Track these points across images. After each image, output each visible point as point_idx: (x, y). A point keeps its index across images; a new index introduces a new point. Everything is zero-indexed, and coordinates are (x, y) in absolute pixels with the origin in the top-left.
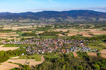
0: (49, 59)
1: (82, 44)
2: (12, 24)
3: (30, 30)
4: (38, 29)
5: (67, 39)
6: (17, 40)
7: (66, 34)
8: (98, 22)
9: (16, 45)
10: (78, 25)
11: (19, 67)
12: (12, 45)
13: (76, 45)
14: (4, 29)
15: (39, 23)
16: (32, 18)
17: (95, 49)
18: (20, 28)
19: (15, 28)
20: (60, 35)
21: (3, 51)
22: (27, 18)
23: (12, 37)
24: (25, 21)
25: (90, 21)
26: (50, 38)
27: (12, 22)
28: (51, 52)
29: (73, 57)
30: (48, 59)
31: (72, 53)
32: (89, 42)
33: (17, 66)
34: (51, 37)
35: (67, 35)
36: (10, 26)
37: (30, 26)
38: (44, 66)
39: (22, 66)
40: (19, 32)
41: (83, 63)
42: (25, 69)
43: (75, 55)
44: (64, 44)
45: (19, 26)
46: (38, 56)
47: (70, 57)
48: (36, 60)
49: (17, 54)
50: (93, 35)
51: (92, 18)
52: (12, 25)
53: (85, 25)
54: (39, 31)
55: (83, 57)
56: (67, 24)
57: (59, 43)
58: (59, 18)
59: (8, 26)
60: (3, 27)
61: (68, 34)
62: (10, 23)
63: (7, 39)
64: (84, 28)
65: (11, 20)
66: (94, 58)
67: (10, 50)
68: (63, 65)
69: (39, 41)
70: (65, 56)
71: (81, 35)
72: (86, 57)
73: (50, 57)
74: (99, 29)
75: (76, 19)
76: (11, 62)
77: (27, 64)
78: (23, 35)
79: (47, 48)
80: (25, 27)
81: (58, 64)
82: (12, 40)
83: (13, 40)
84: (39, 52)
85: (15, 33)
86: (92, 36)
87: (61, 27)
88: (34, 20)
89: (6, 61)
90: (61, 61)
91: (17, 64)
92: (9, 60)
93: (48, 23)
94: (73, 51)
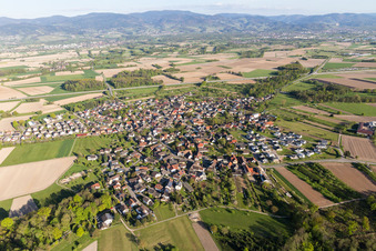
2: (21, 48)
3: (78, 66)
10: (178, 46)
14: (0, 66)
19: (34, 62)
24: (54, 38)
36: (18, 54)
40: (48, 76)
59: (13, 55)
62: (17, 46)
78: (63, 86)
80: (60, 56)
85: (38, 79)
88: (74, 36)
93: (107, 41)
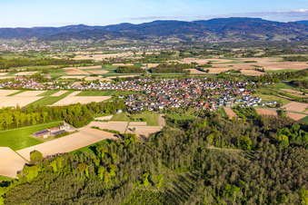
0: (176, 122)
1: (242, 90)
2: (91, 49)
3: (130, 61)
4: (146, 59)
5: (209, 80)
6: (104, 81)
7: (205, 69)
8: (271, 44)
9: (104, 92)
10: (229, 51)
11: (115, 138)
12: (96, 92)
13: (230, 93)
14: (76, 59)
15: (146, 46)
16: (131, 36)
17: (273, 102)
18: (108, 56)
19: (99, 58)
20: (193, 71)
21: (79, 104)
22: (121, 36)
23: (94, 75)
24: (118, 42)
25: (253, 40)
26: (173, 78)
27: (92, 45)
28: (177, 106)
29: (227, 118)
30: (173, 122)
31: (222, 109)
32: (258, 87)
33: (111, 136)
34: (174, 74)
35: (207, 71)
36: (88, 53)
37: (130, 53)
38: (167, 135)
39: (121, 135)
40: (107, 66)
41: (251, 131)
42: (128, 142)
43: (231, 114)
44: (203, 91)
46: (152, 116)
47: (220, 118)
48: (148, 124)
49: (107, 111)
50: (263, 71)
51: (257, 35)
52: (92, 51)
53: (243, 50)
54: (149, 62)
55: (248, 117)
56: (205, 49)
57: (192, 87)
58: (187, 36)
59: (85, 53)
60: (75, 55)
61: (210, 69)
62: (88, 47)
63: (84, 80)
64: (243, 56)
65: (90, 41)
66: (273, 121)
67: (93, 103)
68: (207, 135)
69: (151, 83)
70: (208, 115)
71: (238, 72)
72: (253, 117)
73: (176, 117)
74: (275, 59)
75: (223, 37)
76: (98, 128)
77: (132, 133)
78: (115, 71)
79: (169, 98)
80: (119, 55)
81: (197, 131)
82: (94, 82)
83: (97, 82)
84: (153, 107)
85: (100, 67)
86: (263, 74)
87: (194, 55)
88: (135, 41)
89: (86, 124)
90: (201, 126)
91: (110, 131)
92: (93, 124)
93: (164, 45)
94: (225, 105)
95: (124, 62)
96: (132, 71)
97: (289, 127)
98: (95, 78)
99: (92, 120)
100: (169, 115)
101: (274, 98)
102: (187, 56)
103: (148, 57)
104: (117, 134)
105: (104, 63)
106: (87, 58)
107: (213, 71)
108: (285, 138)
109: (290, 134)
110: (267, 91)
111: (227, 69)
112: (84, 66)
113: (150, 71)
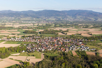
0: (49, 57)
1: (81, 43)
3: (31, 28)
4: (39, 28)
5: (66, 38)
6: (18, 37)
7: (65, 33)
8: (96, 22)
9: (18, 42)
10: (77, 25)
11: (20, 64)
12: (13, 42)
13: (75, 44)
14: (6, 26)
15: (40, 21)
16: (33, 16)
17: (94, 49)
18: (21, 25)
19: (17, 26)
20: (60, 34)
21: (4, 47)
22: (28, 16)
23: (13, 34)
24: (27, 19)
25: (88, 20)
26: (50, 36)
27: (14, 20)
28: (50, 50)
29: (72, 56)
30: (48, 57)
31: (71, 51)
32: (88, 42)
33: (18, 63)
36: (12, 23)
37: (32, 24)
38: (44, 63)
40: (20, 30)
41: (82, 62)
42: (25, 65)
43: (74, 54)
44: (63, 43)
45: (21, 24)
46: (38, 54)
47: (69, 55)
48: (36, 58)
49: (18, 51)
50: (91, 35)
51: (90, 18)
52: (14, 23)
53: (84, 25)
55: (82, 55)
56: (67, 23)
57: (59, 41)
58: (59, 17)
59: (10, 23)
60: (5, 24)
61: (67, 33)
62: (12, 21)
63: (8, 36)
64: (83, 28)
65: (13, 18)
66: (93, 57)
67: (11, 47)
68: (62, 63)
69: (39, 39)
70: (64, 54)
71: (80, 35)
72: (84, 56)
73: (49, 55)
74: (97, 29)
75: (75, 18)
76: (12, 59)
77: (28, 61)
78: (24, 33)
79: (47, 46)
80: (26, 25)
81: (58, 62)
82: (13, 37)
83: (14, 37)
84: (39, 50)
85: (17, 30)
86: (91, 36)
87: (61, 26)
88: (35, 19)
89: (7, 57)
90: (60, 59)
91: (18, 61)
92: (10, 57)
93: (48, 21)
94: (72, 49)
95: (28, 28)
96: (32, 33)
97: (99, 60)
98: (13, 36)
99: (10, 55)
100: (46, 54)
101: (95, 47)
102: (58, 27)
103: (40, 26)
104: (21, 62)
105: (19, 28)
106: (11, 26)
107: (69, 34)
108: (97, 65)
109: (99, 64)
110: (92, 44)
111: (75, 33)
112: (9, 30)
113: (40, 33)
